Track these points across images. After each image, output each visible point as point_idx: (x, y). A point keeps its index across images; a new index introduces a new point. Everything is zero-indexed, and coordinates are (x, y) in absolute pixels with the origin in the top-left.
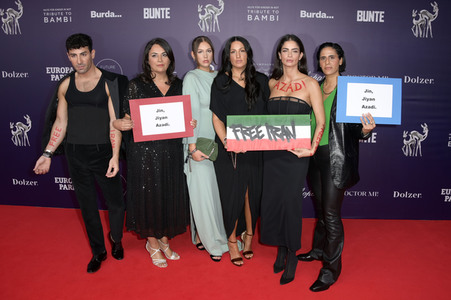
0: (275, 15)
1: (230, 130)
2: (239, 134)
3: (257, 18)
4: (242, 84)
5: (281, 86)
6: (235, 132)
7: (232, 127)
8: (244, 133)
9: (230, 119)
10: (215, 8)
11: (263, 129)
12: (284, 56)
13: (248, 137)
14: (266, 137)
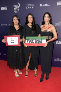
0: (33, 7)
1: (26, 41)
2: (28, 42)
3: (28, 8)
4: (31, 27)
5: (44, 27)
6: (27, 41)
7: (27, 40)
8: (29, 41)
9: (27, 37)
10: (18, 6)
11: (34, 40)
12: (45, 19)
13: (30, 43)
14: (35, 43)
